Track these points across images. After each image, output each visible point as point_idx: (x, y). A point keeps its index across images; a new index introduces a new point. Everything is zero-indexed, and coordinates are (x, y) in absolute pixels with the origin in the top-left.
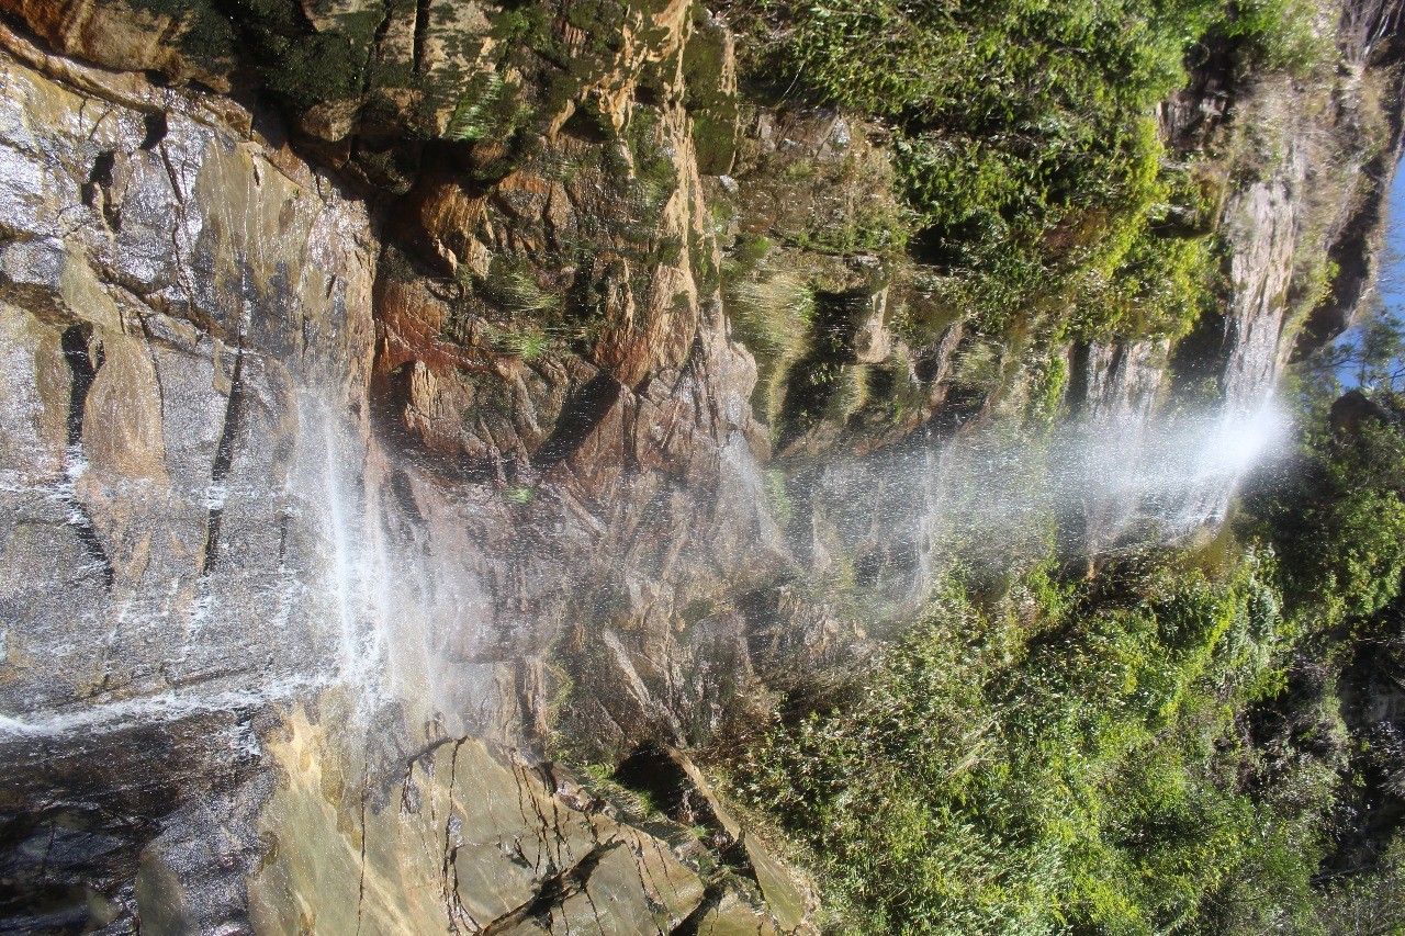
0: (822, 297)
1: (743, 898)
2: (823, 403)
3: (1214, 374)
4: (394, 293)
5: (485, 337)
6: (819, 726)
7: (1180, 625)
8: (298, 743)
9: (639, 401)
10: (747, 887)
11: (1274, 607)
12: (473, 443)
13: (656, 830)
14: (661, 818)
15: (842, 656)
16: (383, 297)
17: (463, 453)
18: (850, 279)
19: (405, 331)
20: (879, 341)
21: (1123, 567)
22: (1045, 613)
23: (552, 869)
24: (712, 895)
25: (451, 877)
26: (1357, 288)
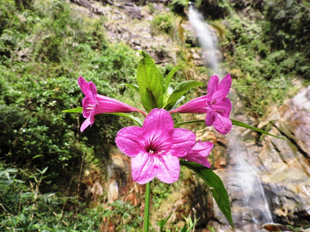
23: (274, 149)
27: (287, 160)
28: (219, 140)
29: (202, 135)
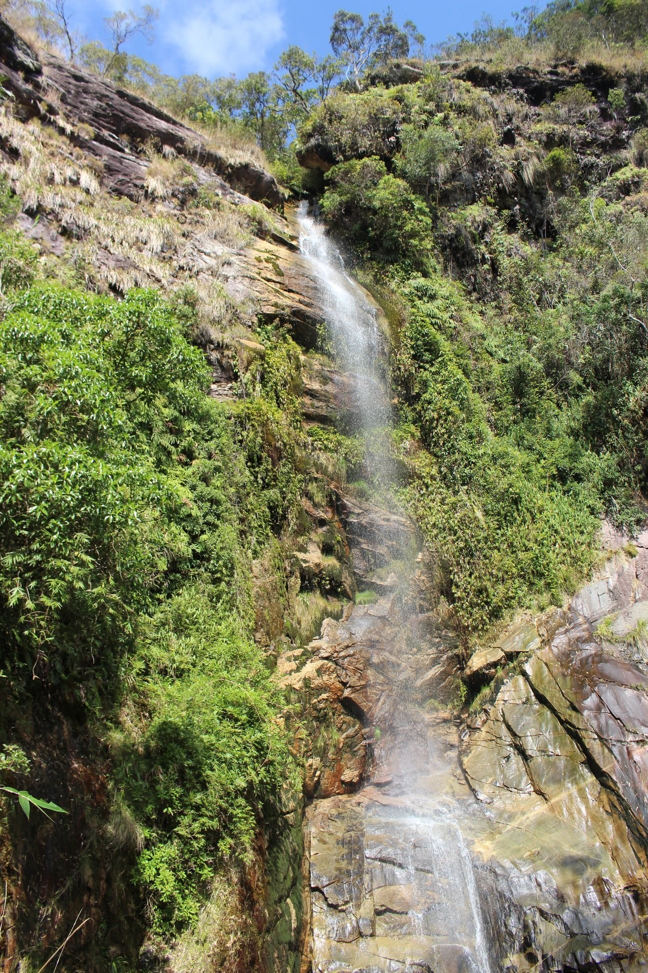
0: (303, 589)
1: (527, 661)
2: (336, 582)
3: (314, 325)
4: (325, 791)
5: (333, 754)
6: (457, 586)
7: (426, 350)
8: (482, 850)
9: (350, 687)
10: (522, 658)
11: (421, 281)
12: (362, 752)
13: (497, 690)
14: (492, 684)
15: (429, 567)
16: (326, 796)
17: (364, 756)
18: (296, 577)
19: (333, 785)
20: (313, 557)
21: (396, 380)
22: (413, 436)
23: (510, 745)
24: (524, 674)
25: (513, 790)
26: (254, 171)
27: (548, 790)
28: (347, 692)
29: (298, 670)
